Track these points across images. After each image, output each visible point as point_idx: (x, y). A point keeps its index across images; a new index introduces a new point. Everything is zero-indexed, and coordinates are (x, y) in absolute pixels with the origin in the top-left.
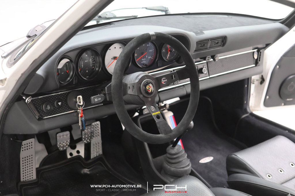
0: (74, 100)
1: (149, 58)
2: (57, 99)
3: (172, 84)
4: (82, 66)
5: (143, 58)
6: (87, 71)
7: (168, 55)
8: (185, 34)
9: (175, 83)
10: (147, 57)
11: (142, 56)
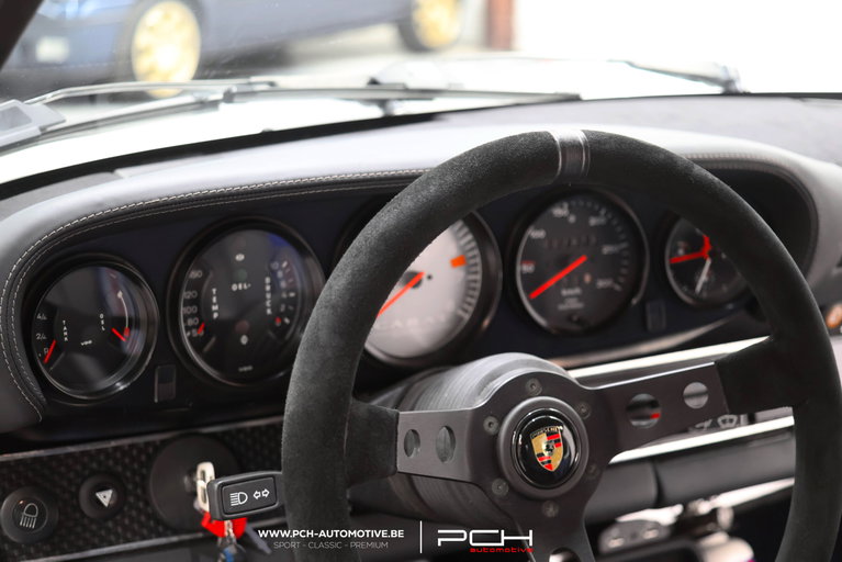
0: (186, 480)
1: (601, 284)
2: (93, 473)
3: (707, 424)
4: (212, 313)
5: (570, 286)
6: (244, 340)
7: (700, 276)
8: (787, 165)
9: (724, 422)
10: (587, 278)
11: (562, 275)
